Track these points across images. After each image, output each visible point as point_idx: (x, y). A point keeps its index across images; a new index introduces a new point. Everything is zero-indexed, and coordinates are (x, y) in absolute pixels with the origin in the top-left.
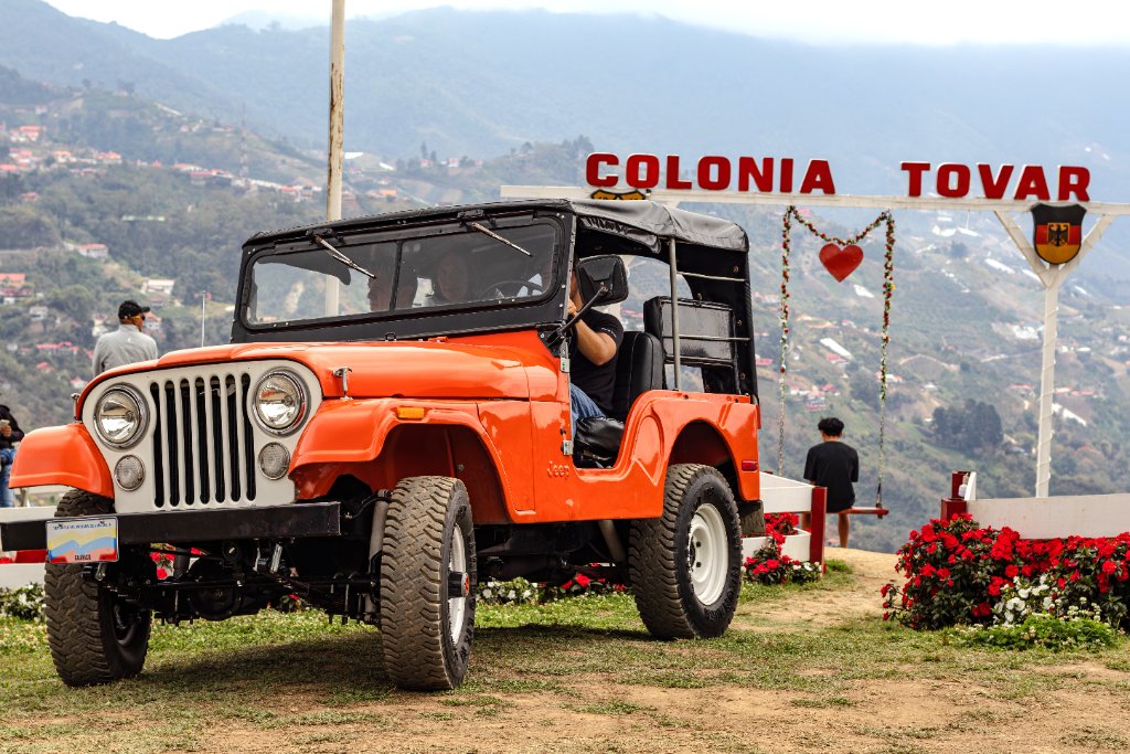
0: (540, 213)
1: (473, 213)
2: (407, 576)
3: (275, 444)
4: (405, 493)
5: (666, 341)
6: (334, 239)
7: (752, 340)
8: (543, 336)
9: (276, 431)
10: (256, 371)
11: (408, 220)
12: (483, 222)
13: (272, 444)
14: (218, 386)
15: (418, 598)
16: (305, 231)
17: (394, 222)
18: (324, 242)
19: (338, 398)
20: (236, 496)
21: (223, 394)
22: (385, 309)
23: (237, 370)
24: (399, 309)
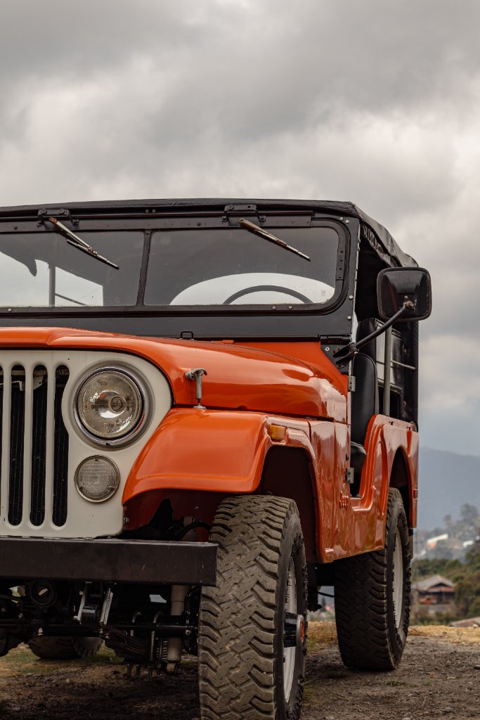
0: (317, 215)
1: (245, 207)
2: (232, 650)
3: (102, 457)
4: (227, 533)
5: (378, 365)
6: (69, 222)
7: (417, 370)
8: (327, 349)
9: (103, 442)
10: (78, 364)
11: (159, 209)
12: (252, 218)
13: (97, 458)
14: (23, 378)
15: (248, 680)
16: (37, 211)
17: (142, 210)
18: (59, 223)
19: (191, 406)
20: (37, 519)
21: (29, 387)
22: (130, 302)
23: (51, 361)
24: (150, 303)
